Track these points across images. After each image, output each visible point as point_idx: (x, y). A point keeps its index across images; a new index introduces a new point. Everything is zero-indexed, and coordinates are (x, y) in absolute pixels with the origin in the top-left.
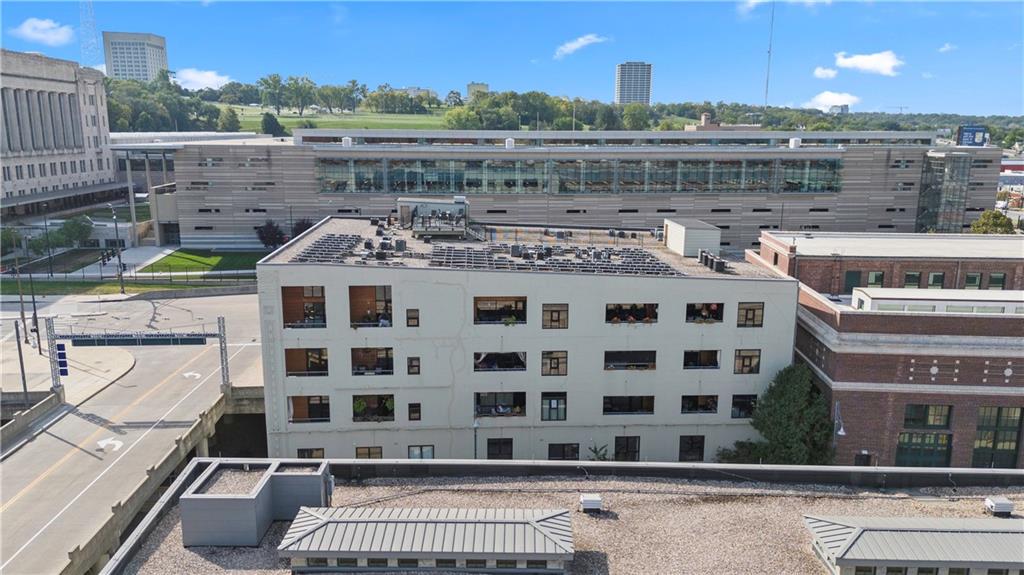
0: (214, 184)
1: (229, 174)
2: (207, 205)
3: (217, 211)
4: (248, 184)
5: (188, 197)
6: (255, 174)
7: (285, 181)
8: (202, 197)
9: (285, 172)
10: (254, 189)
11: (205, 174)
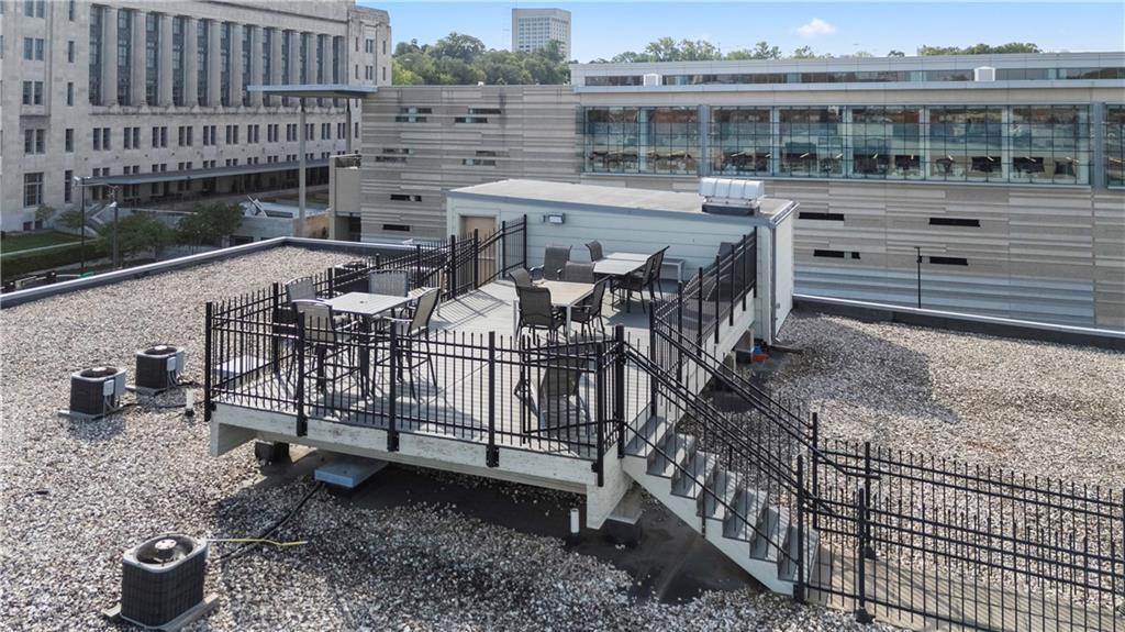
0: (417, 152)
1: (439, 136)
2: (404, 188)
3: (419, 199)
4: (469, 153)
5: (377, 174)
6: (479, 137)
7: (525, 149)
8: (396, 174)
9: (526, 134)
10: (477, 163)
11: (403, 135)
